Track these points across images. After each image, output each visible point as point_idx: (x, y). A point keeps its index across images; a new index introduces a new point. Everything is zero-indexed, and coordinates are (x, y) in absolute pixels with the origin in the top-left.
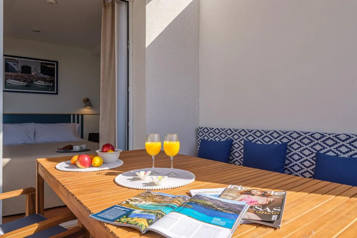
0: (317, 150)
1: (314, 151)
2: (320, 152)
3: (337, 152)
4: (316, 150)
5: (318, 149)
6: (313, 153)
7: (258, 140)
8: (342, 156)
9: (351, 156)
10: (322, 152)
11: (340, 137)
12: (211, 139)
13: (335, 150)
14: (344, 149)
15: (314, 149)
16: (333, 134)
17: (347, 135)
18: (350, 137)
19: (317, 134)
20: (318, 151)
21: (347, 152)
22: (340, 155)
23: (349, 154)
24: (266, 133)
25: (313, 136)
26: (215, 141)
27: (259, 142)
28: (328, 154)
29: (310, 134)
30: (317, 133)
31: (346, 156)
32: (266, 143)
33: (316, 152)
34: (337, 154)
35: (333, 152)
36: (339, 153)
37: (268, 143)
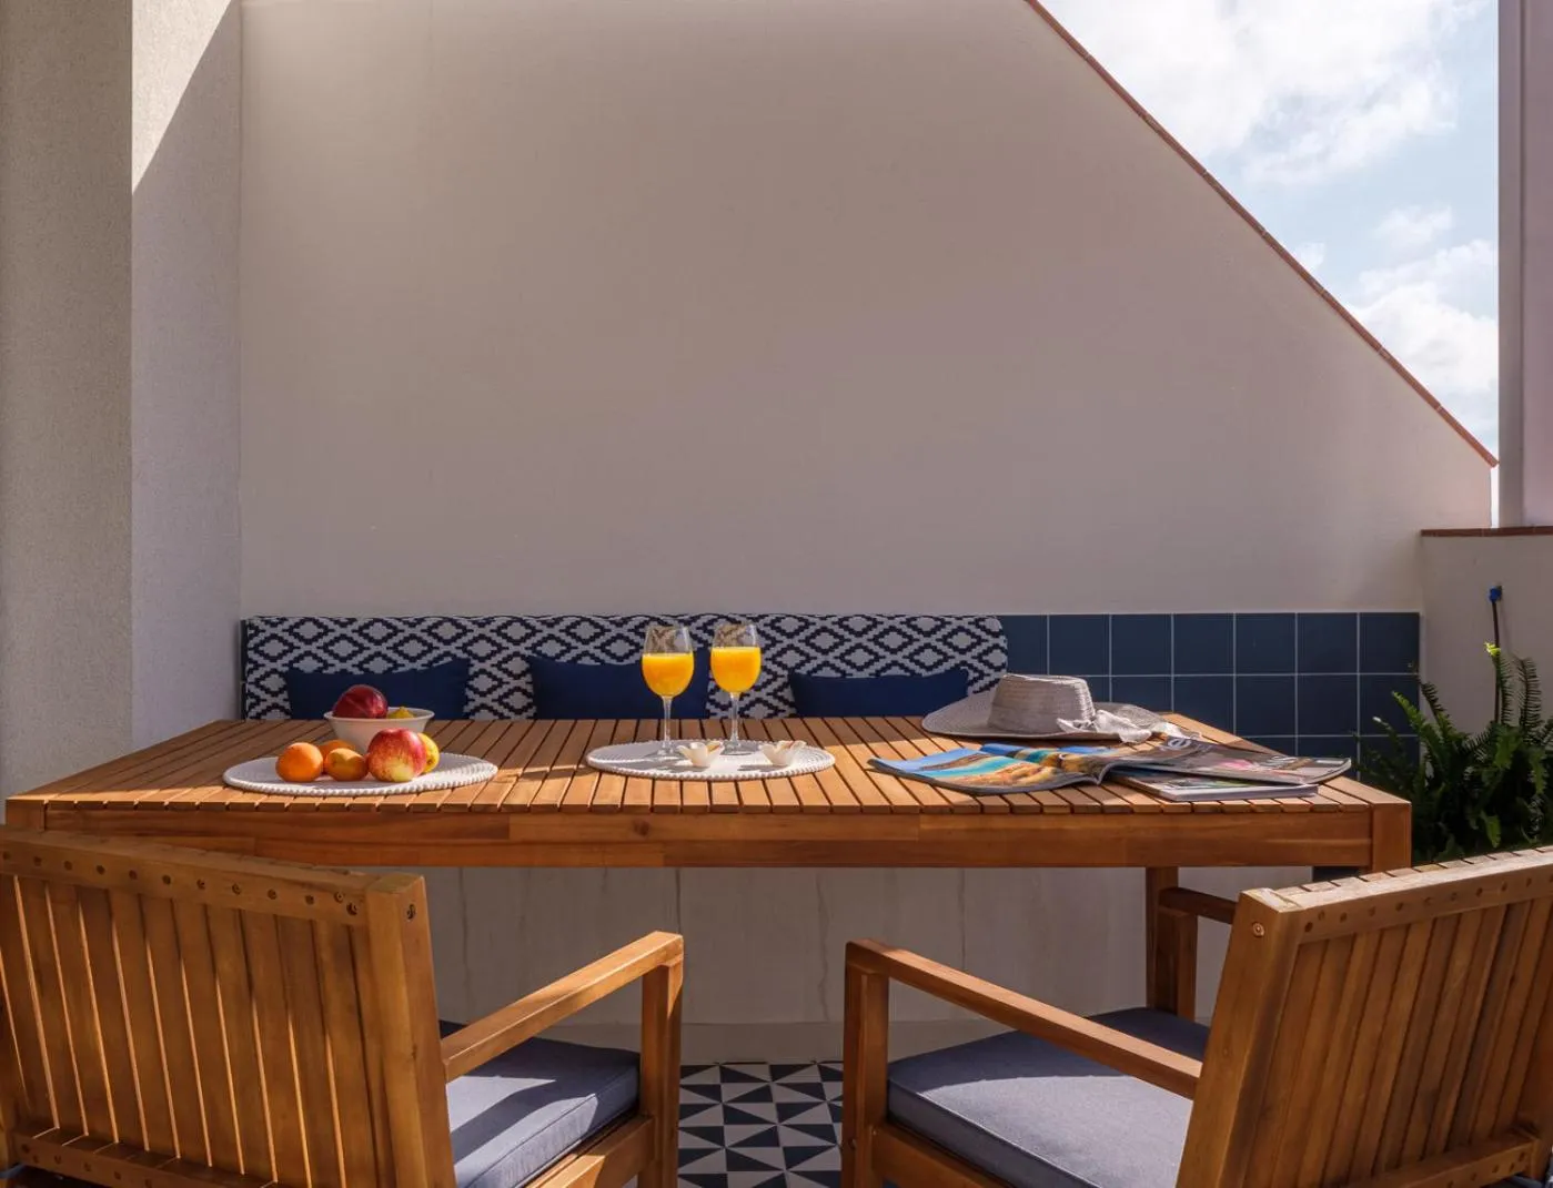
0: (789, 666)
1: (780, 671)
2: (797, 671)
3: (843, 666)
4: (784, 667)
5: (791, 664)
6: (776, 677)
7: (586, 653)
8: (857, 675)
9: (878, 672)
10: (803, 671)
11: (850, 623)
12: (339, 666)
13: (838, 663)
14: (860, 657)
15: (780, 664)
16: (830, 616)
17: (869, 619)
18: (876, 623)
19: (787, 619)
20: (791, 670)
21: (868, 665)
22: (851, 675)
23: (872, 669)
24: (619, 625)
25: (777, 624)
26: (362, 673)
27: (586, 661)
28: (820, 674)
29: (768, 620)
30: (789, 616)
31: (865, 674)
32: (614, 662)
33: (786, 673)
34: (844, 673)
35: (833, 667)
36: (848, 669)
37: (626, 662)
